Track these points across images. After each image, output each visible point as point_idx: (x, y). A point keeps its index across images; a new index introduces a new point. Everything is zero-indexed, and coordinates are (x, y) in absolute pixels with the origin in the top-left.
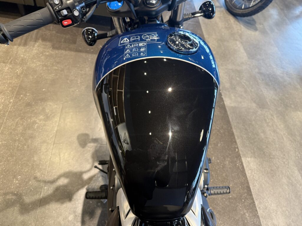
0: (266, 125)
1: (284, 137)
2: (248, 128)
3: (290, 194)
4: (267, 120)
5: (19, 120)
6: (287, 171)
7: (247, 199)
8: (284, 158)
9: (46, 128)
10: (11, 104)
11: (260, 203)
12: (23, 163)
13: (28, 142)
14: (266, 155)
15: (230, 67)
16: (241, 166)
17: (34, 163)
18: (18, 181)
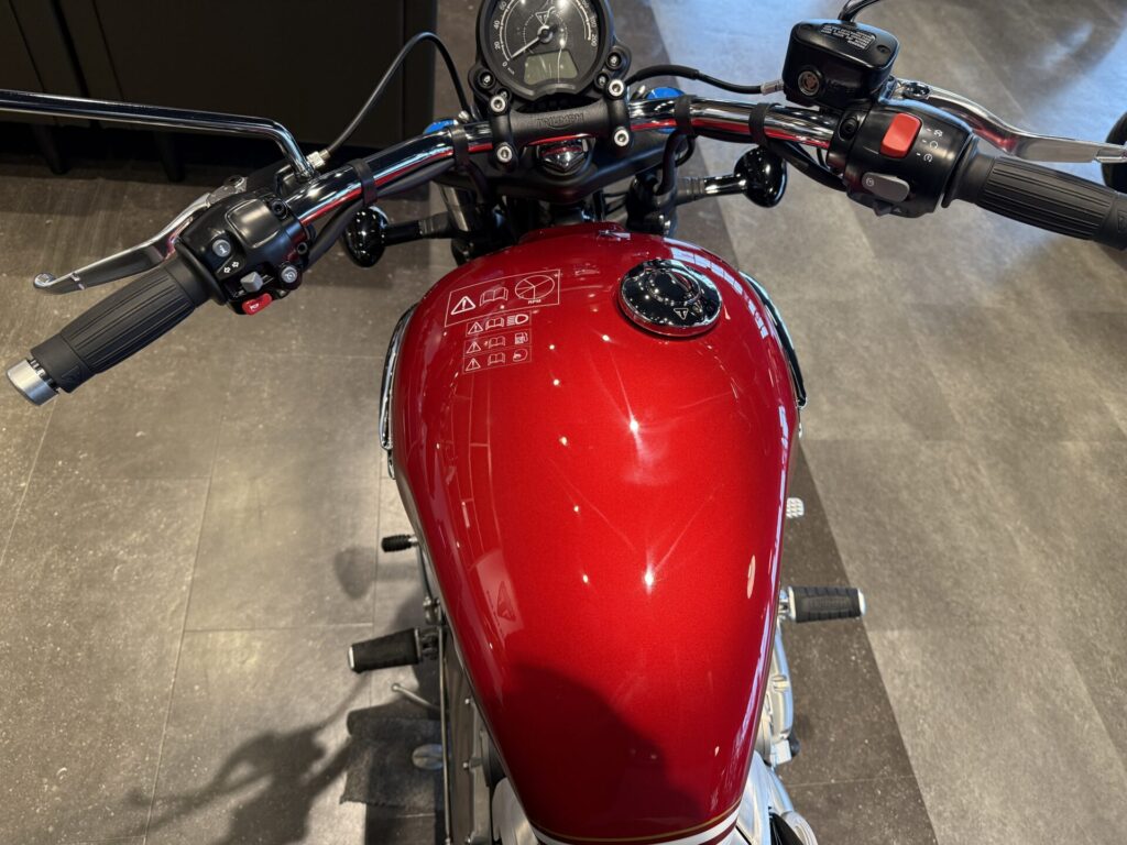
0: (949, 501)
1: (1018, 542)
2: (886, 519)
3: (1048, 754)
4: (956, 480)
5: (53, 556)
6: (1034, 667)
7: (895, 786)
8: (1023, 622)
9: (152, 576)
10: (23, 497)
11: (940, 796)
12: (74, 715)
13: (90, 634)
14: (954, 615)
15: (811, 293)
16: (867, 663)
17: (115, 715)
18: (59, 785)
